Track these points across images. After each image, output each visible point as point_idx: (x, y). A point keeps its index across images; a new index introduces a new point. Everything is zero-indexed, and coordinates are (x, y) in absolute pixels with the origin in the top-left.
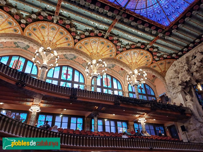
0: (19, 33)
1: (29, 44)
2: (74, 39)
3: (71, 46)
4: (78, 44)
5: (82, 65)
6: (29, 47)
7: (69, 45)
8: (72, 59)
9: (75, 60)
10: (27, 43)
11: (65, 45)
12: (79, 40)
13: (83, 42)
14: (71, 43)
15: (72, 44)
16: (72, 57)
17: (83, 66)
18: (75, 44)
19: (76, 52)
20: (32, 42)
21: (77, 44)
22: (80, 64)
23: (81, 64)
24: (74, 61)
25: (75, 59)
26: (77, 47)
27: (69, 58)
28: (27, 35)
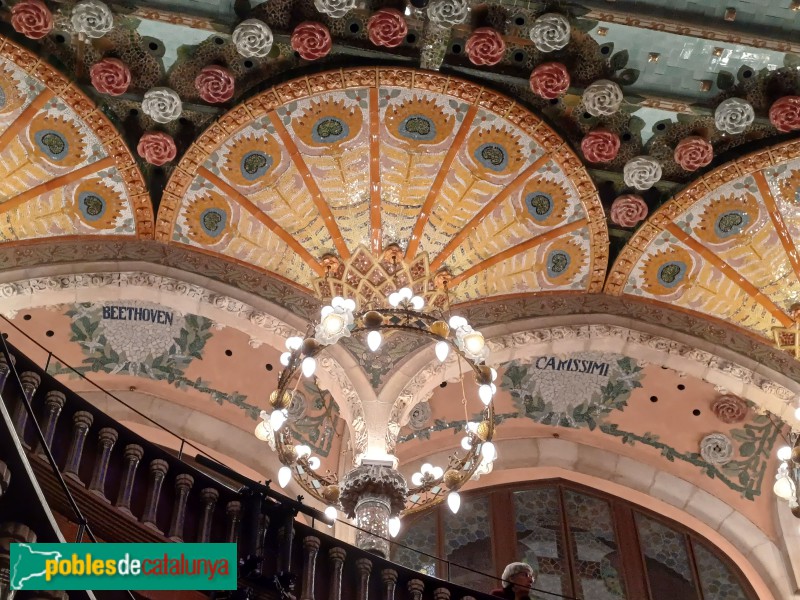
0: (119, 222)
1: (206, 311)
2: (609, 193)
3: (578, 278)
4: (652, 245)
5: (695, 458)
7: (559, 263)
8: (584, 415)
9: (615, 417)
10: (187, 302)
11: (523, 275)
12: (654, 198)
13: (692, 210)
14: (578, 239)
15: (588, 245)
16: (587, 389)
17: (712, 471)
18: (616, 246)
19: (639, 323)
20: (234, 284)
21: (635, 239)
22: (671, 454)
23: (691, 448)
24: (612, 429)
25: (621, 406)
26: (635, 276)
27: (559, 408)
28: (185, 229)
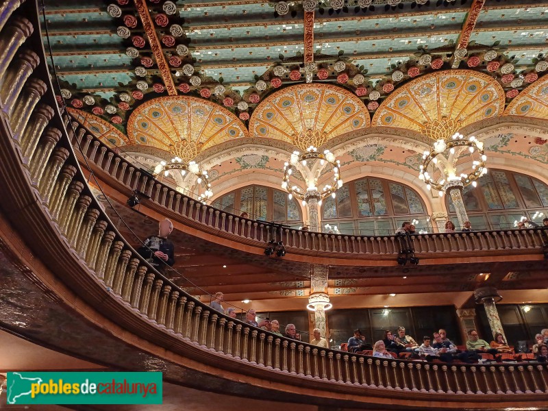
0: (240, 135)
1: (266, 154)
2: (366, 102)
3: (363, 125)
4: (382, 113)
5: (405, 164)
6: (266, 159)
7: (356, 123)
8: (372, 157)
9: (381, 156)
10: (261, 153)
11: (347, 128)
12: (380, 101)
13: (391, 102)
14: (360, 116)
15: (364, 116)
16: (373, 151)
17: (410, 167)
18: (372, 115)
19: (381, 135)
20: (271, 146)
21: (376, 112)
22: (398, 164)
23: (402, 161)
24: (381, 160)
25: (382, 153)
26: (379, 121)
27: (365, 157)
28: (257, 134)
